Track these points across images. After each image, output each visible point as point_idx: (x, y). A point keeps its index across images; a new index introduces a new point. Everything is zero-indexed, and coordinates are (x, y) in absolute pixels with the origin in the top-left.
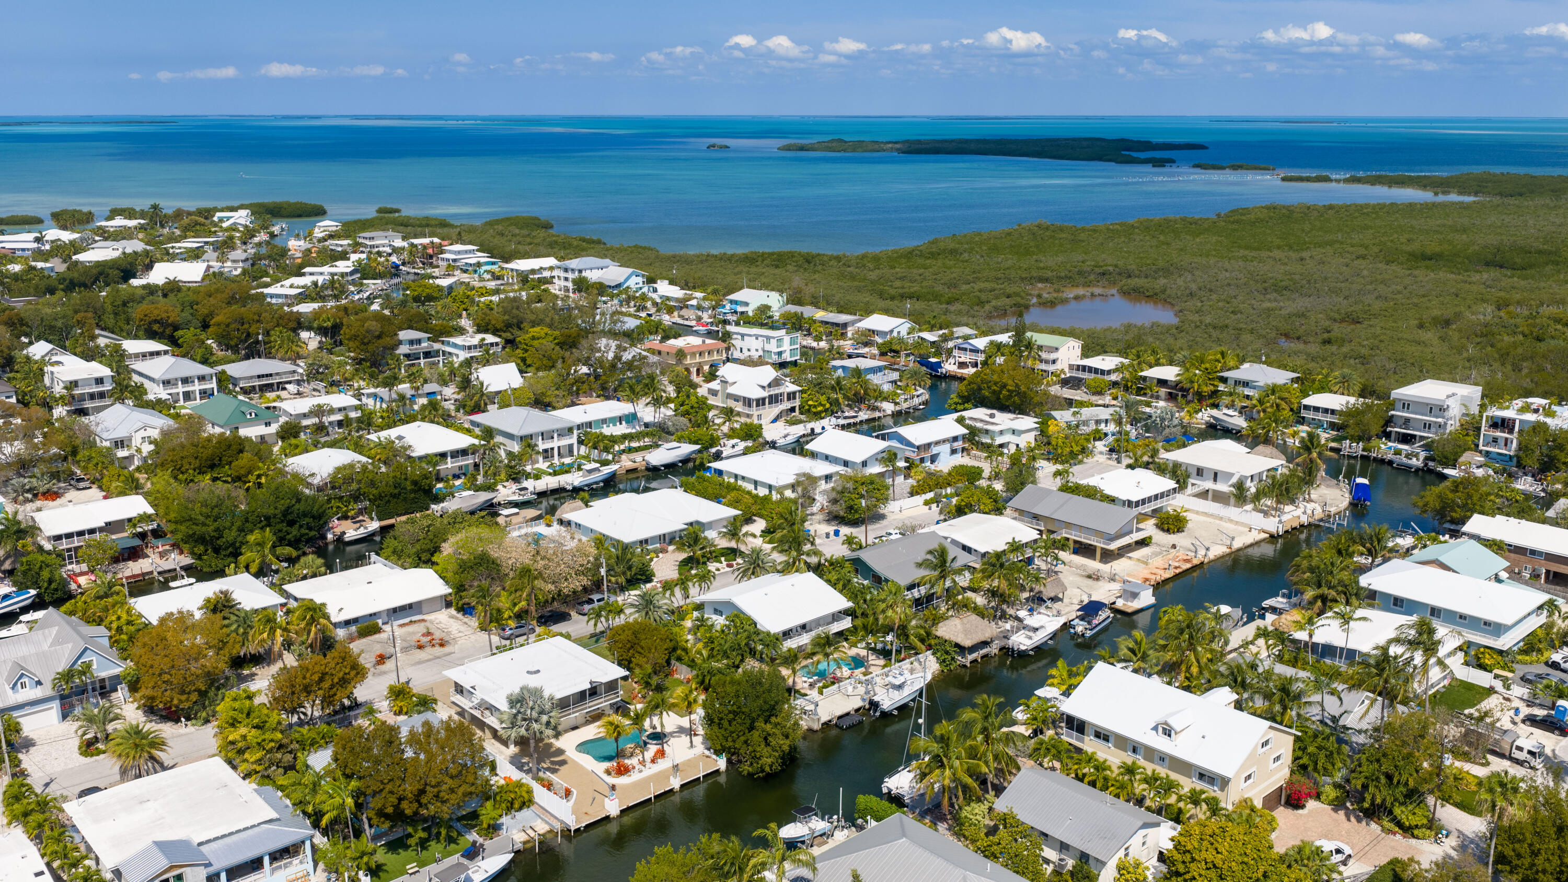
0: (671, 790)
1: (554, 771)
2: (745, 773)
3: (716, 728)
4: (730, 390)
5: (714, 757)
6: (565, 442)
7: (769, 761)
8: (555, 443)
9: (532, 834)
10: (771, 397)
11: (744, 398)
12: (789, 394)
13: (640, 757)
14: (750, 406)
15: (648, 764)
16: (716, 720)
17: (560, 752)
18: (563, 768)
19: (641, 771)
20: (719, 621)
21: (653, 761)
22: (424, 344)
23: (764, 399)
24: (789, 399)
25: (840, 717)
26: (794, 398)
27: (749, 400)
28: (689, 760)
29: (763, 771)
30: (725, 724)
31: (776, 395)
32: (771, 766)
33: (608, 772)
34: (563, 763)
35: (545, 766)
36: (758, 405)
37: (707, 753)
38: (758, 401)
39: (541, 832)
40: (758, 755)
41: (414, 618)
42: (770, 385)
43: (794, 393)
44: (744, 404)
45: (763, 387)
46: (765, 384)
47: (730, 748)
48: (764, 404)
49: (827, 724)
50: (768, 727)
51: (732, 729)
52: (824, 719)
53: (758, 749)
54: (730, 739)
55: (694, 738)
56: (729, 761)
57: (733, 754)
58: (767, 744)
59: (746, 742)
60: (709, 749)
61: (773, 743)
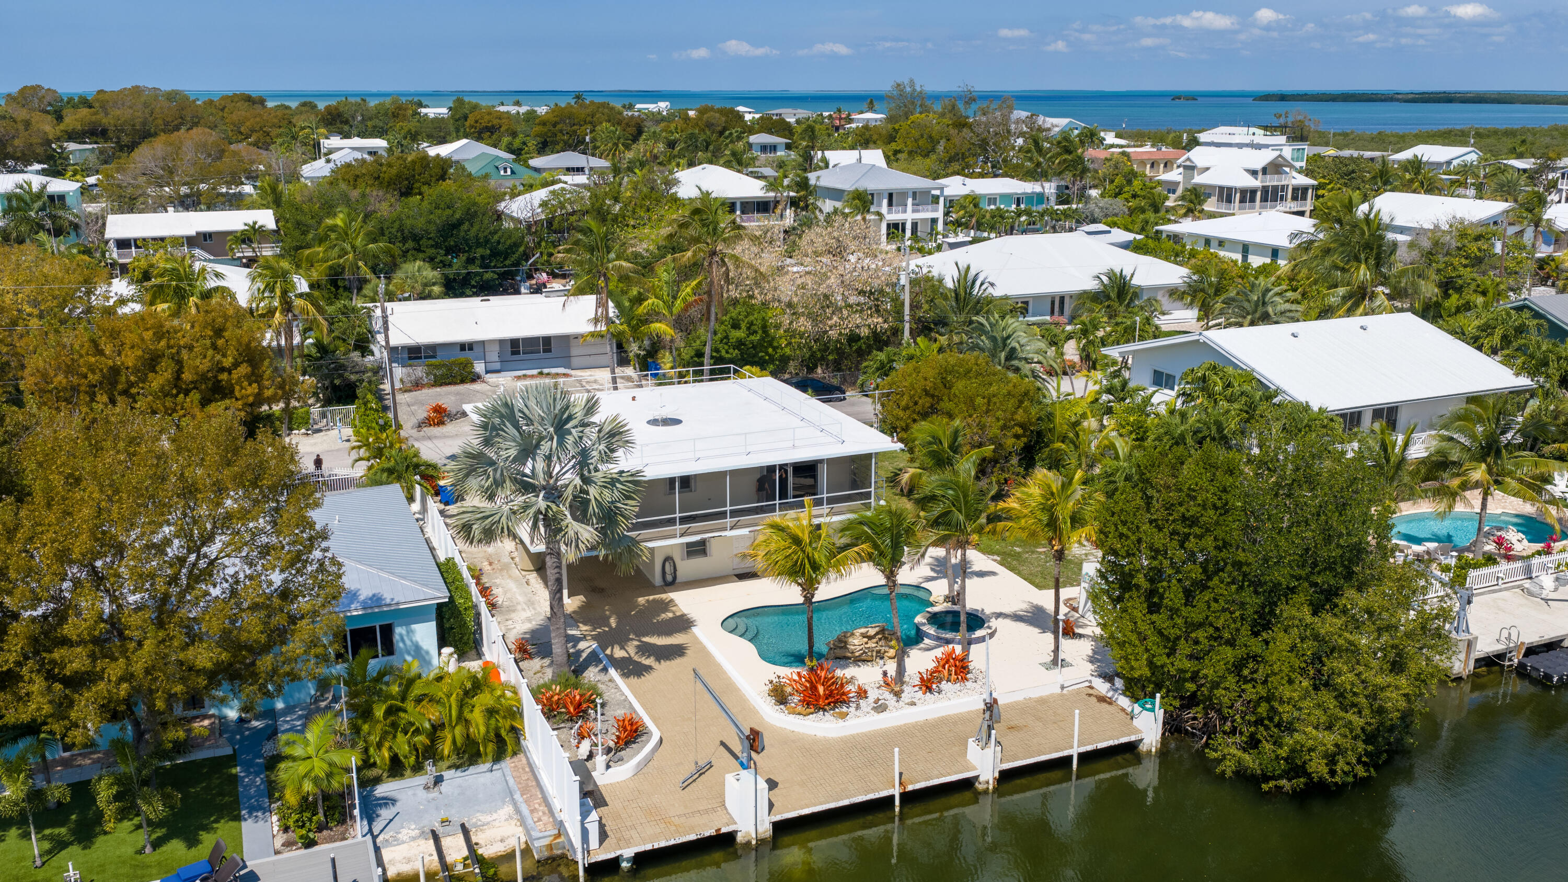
0: (967, 784)
1: (631, 669)
2: (1228, 767)
3: (1137, 607)
4: (1198, 179)
5: (1124, 702)
6: (926, 214)
7: (1329, 739)
8: (908, 215)
9: (456, 850)
10: (1265, 190)
11: (1221, 188)
12: (1295, 189)
13: (891, 667)
14: (1229, 201)
15: (909, 693)
16: (1140, 579)
17: (683, 624)
18: (663, 670)
19: (880, 707)
20: (1163, 398)
21: (928, 684)
22: (781, 153)
23: (1253, 192)
24: (1295, 198)
25: (1531, 651)
26: (1304, 198)
27: (1230, 189)
28: (1042, 701)
29: (1296, 769)
30: (1173, 596)
31: (1275, 188)
32: (1331, 760)
33: (779, 695)
34: (677, 651)
35: (619, 653)
36: (1242, 201)
37: (1102, 687)
38: (1243, 192)
39: (487, 851)
40: (1286, 712)
41: (546, 371)
42: (1265, 171)
43: (1305, 189)
44: (1220, 199)
45: (1254, 173)
46: (1259, 166)
47: (1179, 681)
48: (1253, 200)
49: (1491, 662)
50: (1329, 624)
51: (1196, 615)
52: (1486, 646)
53: (1287, 692)
54: (1184, 648)
55: (1067, 645)
56: (1172, 726)
57: (1191, 701)
58: (1322, 683)
59: (1238, 667)
60: (1108, 678)
61: (1346, 679)
